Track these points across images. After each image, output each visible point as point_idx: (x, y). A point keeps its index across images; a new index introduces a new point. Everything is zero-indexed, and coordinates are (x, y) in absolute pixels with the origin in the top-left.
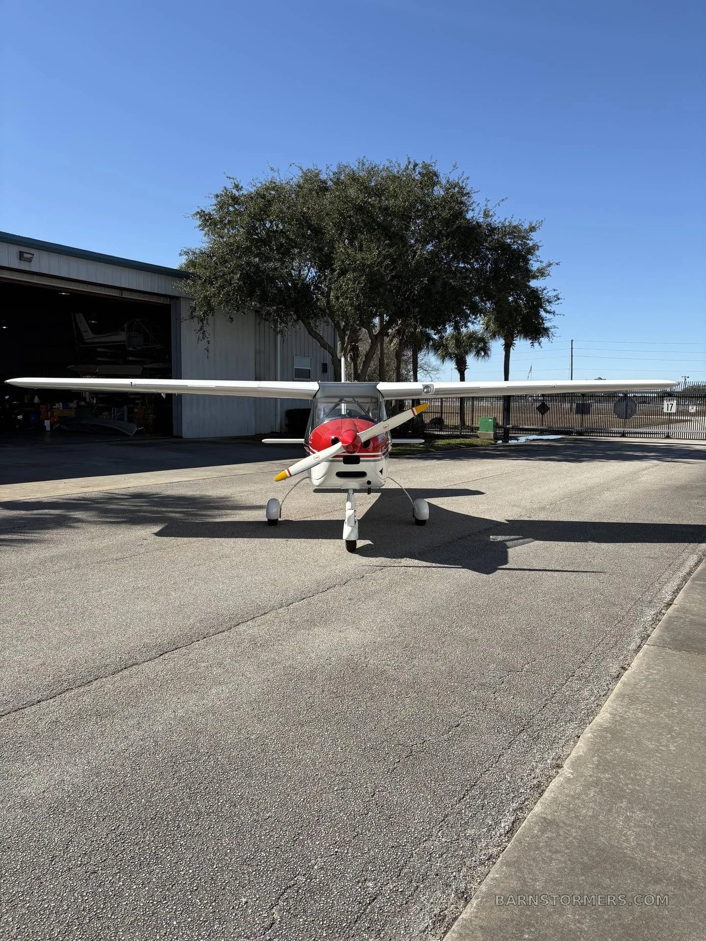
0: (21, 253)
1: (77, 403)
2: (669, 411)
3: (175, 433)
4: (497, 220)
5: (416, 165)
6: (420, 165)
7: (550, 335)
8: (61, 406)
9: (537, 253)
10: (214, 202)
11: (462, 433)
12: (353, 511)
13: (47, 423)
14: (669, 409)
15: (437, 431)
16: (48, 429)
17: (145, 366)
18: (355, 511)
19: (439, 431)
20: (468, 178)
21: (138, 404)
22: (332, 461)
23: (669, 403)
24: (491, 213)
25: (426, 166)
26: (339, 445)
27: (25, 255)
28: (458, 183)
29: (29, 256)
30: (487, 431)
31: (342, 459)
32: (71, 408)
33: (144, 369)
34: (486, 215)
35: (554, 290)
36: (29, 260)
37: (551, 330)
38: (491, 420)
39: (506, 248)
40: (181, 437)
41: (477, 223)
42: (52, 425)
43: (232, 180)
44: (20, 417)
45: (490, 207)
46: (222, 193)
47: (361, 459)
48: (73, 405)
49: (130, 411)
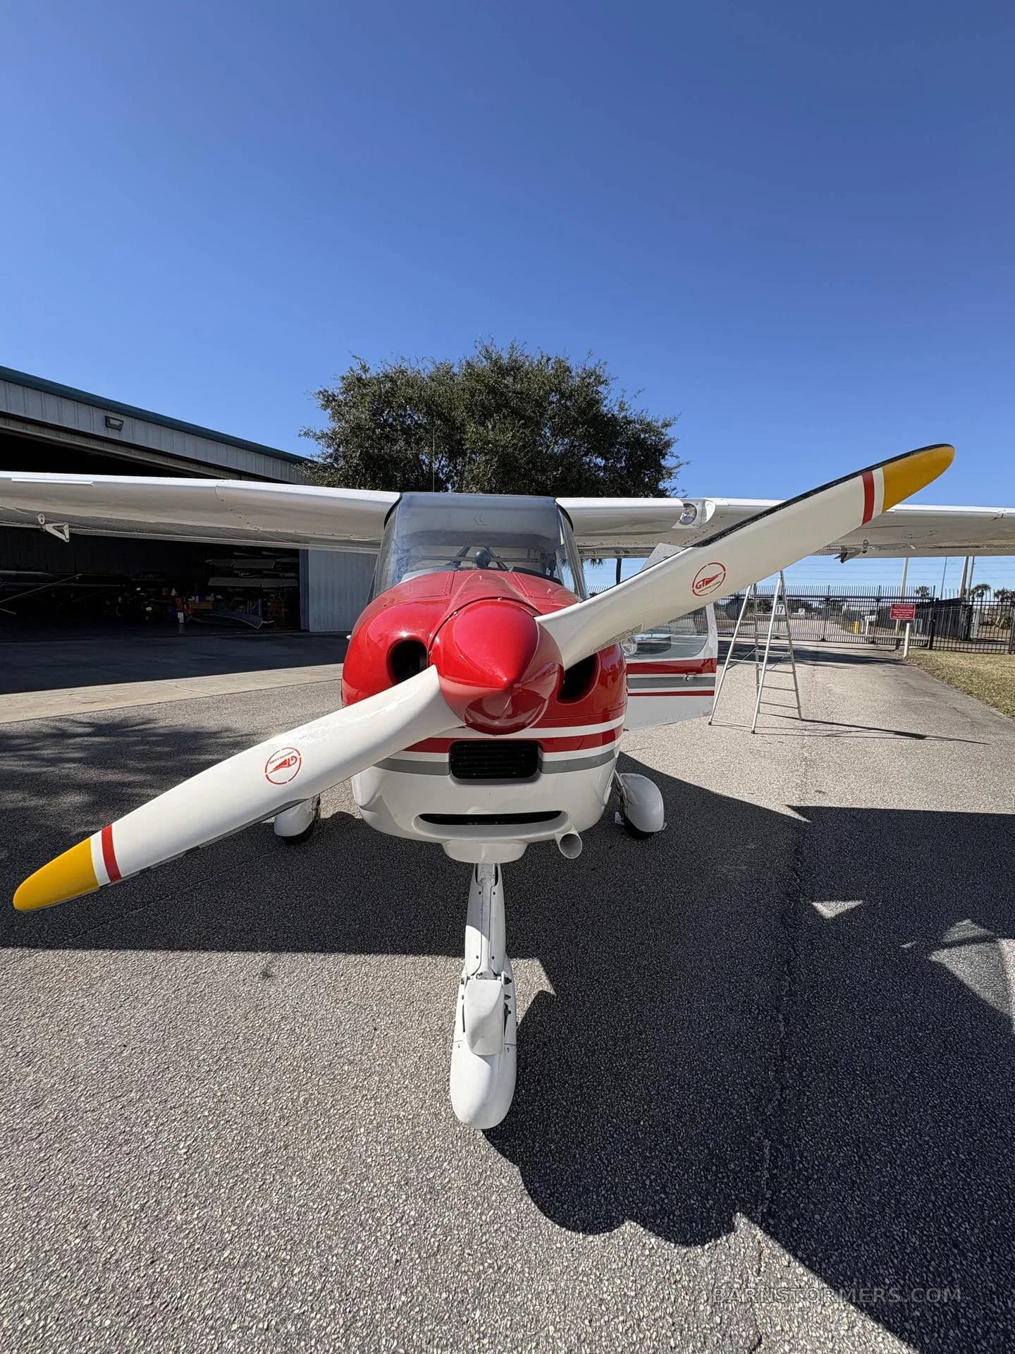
0: (107, 419)
1: (215, 596)
3: (302, 628)
4: (632, 413)
5: (549, 359)
6: (553, 361)
8: (197, 599)
9: (672, 449)
10: (341, 385)
12: (499, 982)
13: (181, 615)
16: (181, 621)
17: (278, 560)
18: (507, 981)
20: (605, 363)
21: (272, 598)
22: (391, 765)
24: (626, 407)
25: (559, 362)
26: (426, 683)
27: (112, 422)
28: (595, 371)
29: (118, 423)
31: (445, 758)
32: (208, 601)
33: (277, 563)
34: (622, 409)
35: (683, 491)
36: (119, 428)
39: (640, 443)
40: (308, 631)
41: (613, 415)
42: (185, 617)
43: (358, 361)
44: (149, 609)
45: (625, 400)
46: (348, 374)
47: (548, 757)
48: (210, 598)
49: (264, 605)
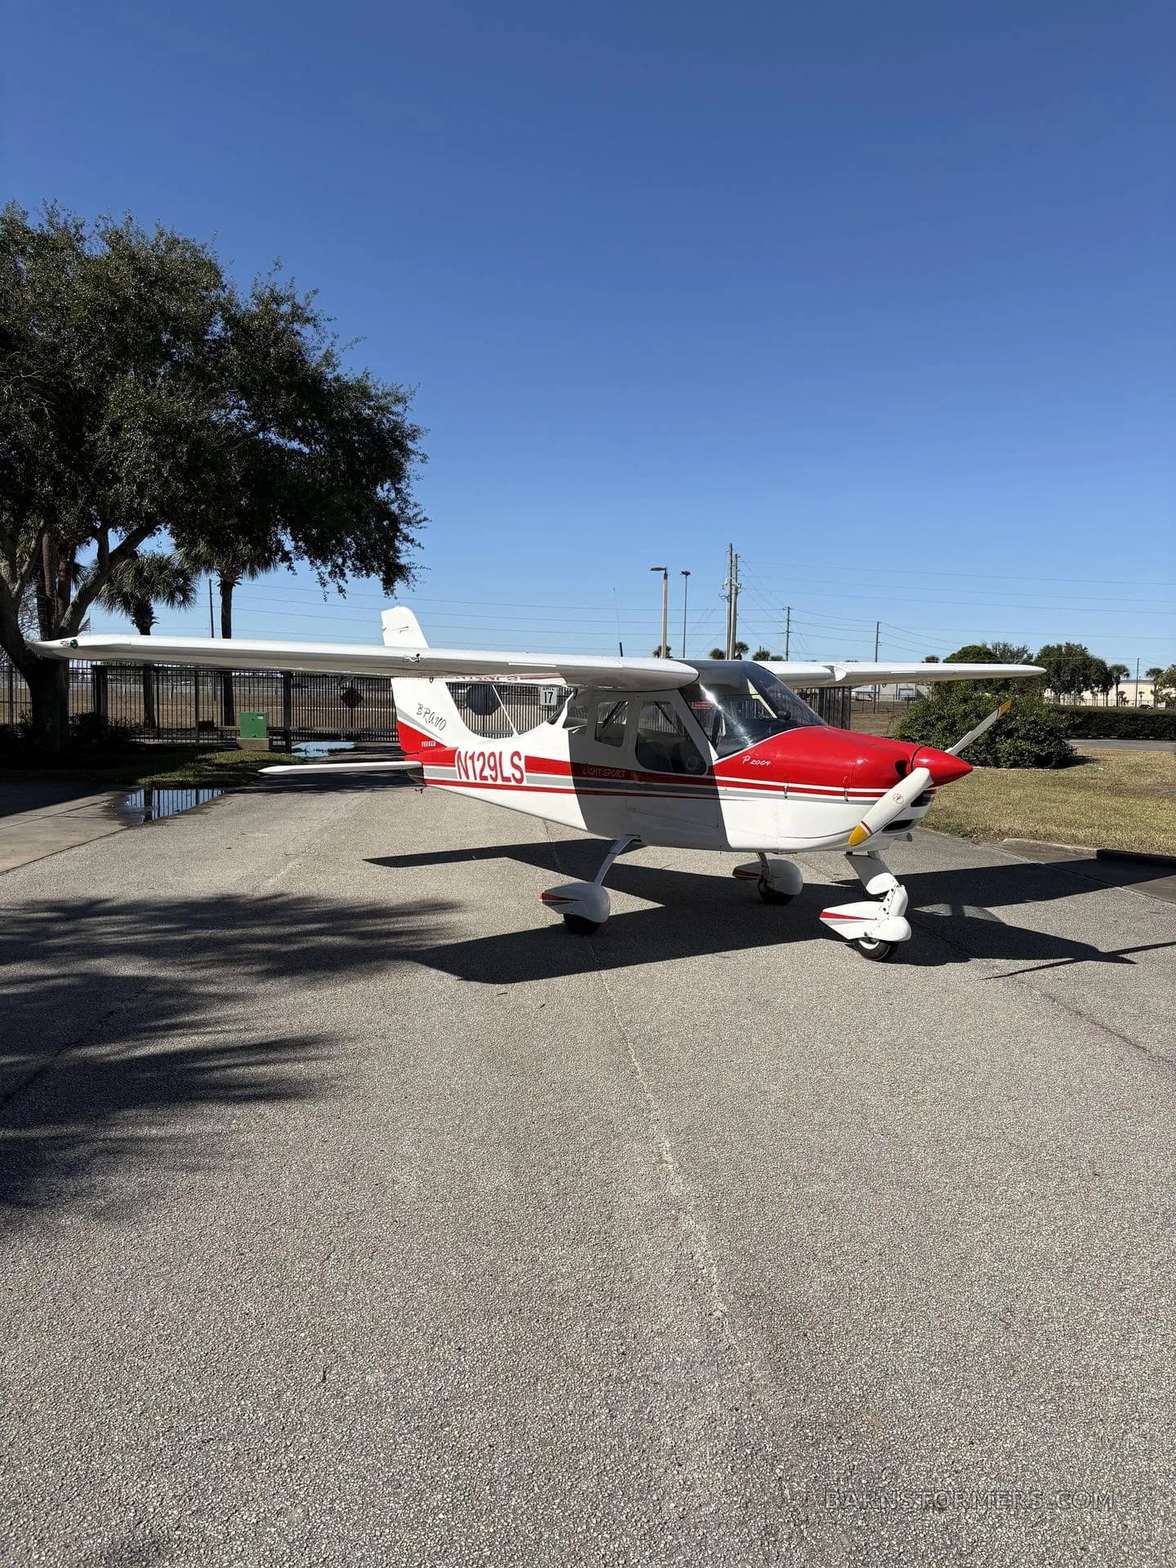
2: (548, 704)
7: (411, 578)
11: (201, 741)
14: (548, 700)
15: (149, 738)
19: (153, 738)
23: (547, 691)
30: (255, 737)
37: (413, 571)
38: (261, 718)
45: (336, 350)
